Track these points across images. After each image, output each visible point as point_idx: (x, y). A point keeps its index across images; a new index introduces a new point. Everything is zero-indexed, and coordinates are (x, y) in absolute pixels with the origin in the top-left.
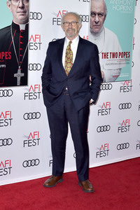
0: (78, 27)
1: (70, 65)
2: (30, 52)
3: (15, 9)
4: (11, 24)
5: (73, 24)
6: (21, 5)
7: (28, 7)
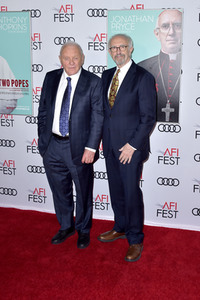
0: (128, 52)
1: (113, 99)
4: (158, 54)
5: (122, 49)
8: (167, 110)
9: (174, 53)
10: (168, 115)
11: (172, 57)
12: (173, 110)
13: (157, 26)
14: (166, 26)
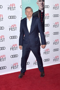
2: (45, 20)
3: (39, 5)
6: (41, 3)
7: (44, 3)
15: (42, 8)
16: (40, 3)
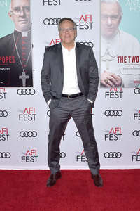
8: (24, 77)
9: (26, 31)
10: (24, 81)
11: (24, 34)
12: (28, 77)
13: (11, 10)
14: (18, 9)
15: (24, 27)
16: (19, 13)
